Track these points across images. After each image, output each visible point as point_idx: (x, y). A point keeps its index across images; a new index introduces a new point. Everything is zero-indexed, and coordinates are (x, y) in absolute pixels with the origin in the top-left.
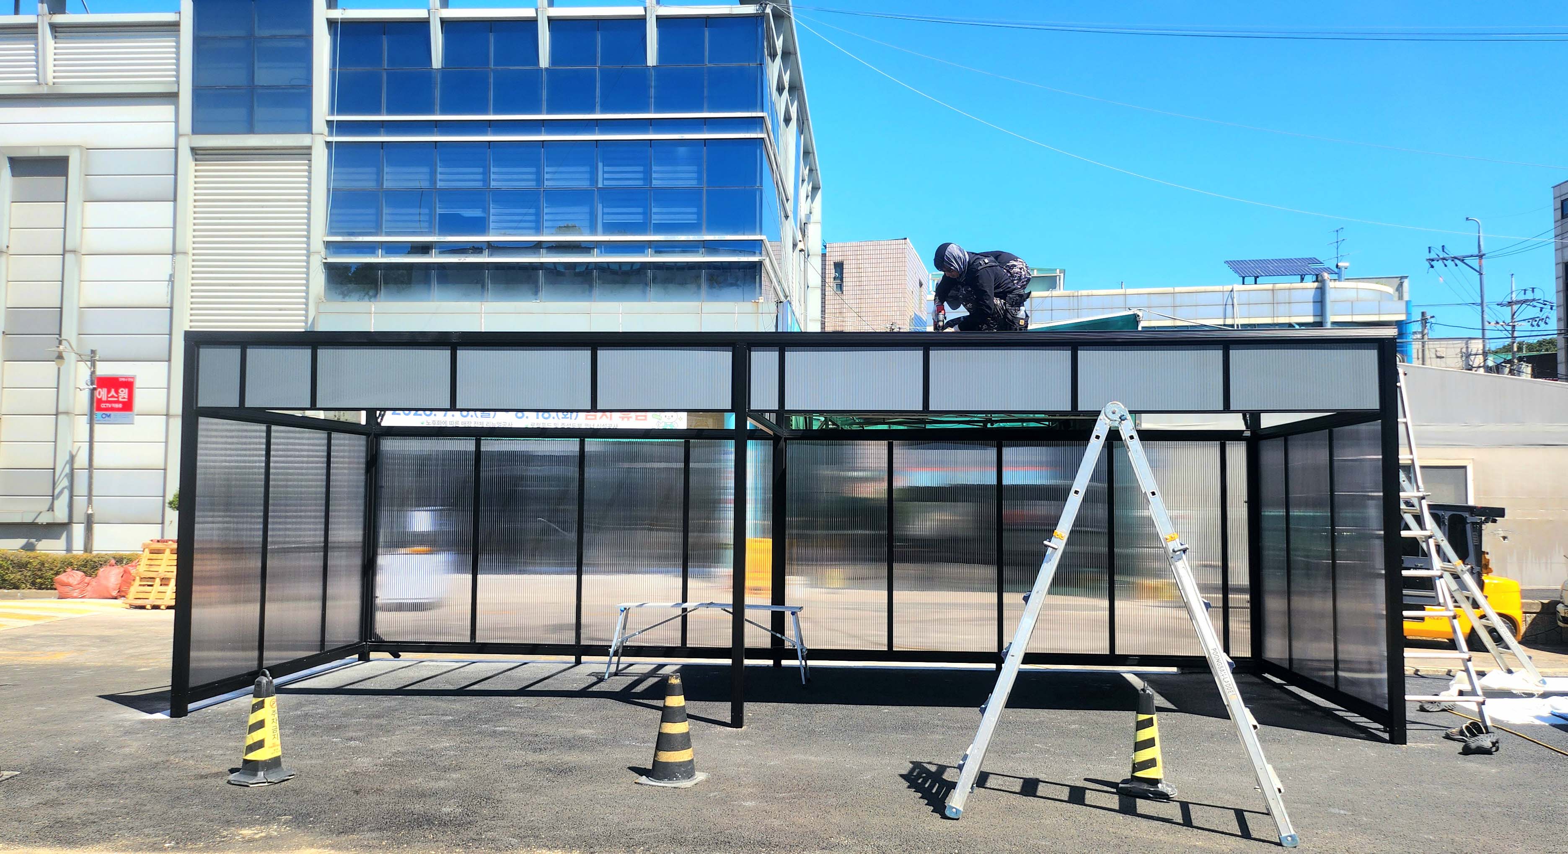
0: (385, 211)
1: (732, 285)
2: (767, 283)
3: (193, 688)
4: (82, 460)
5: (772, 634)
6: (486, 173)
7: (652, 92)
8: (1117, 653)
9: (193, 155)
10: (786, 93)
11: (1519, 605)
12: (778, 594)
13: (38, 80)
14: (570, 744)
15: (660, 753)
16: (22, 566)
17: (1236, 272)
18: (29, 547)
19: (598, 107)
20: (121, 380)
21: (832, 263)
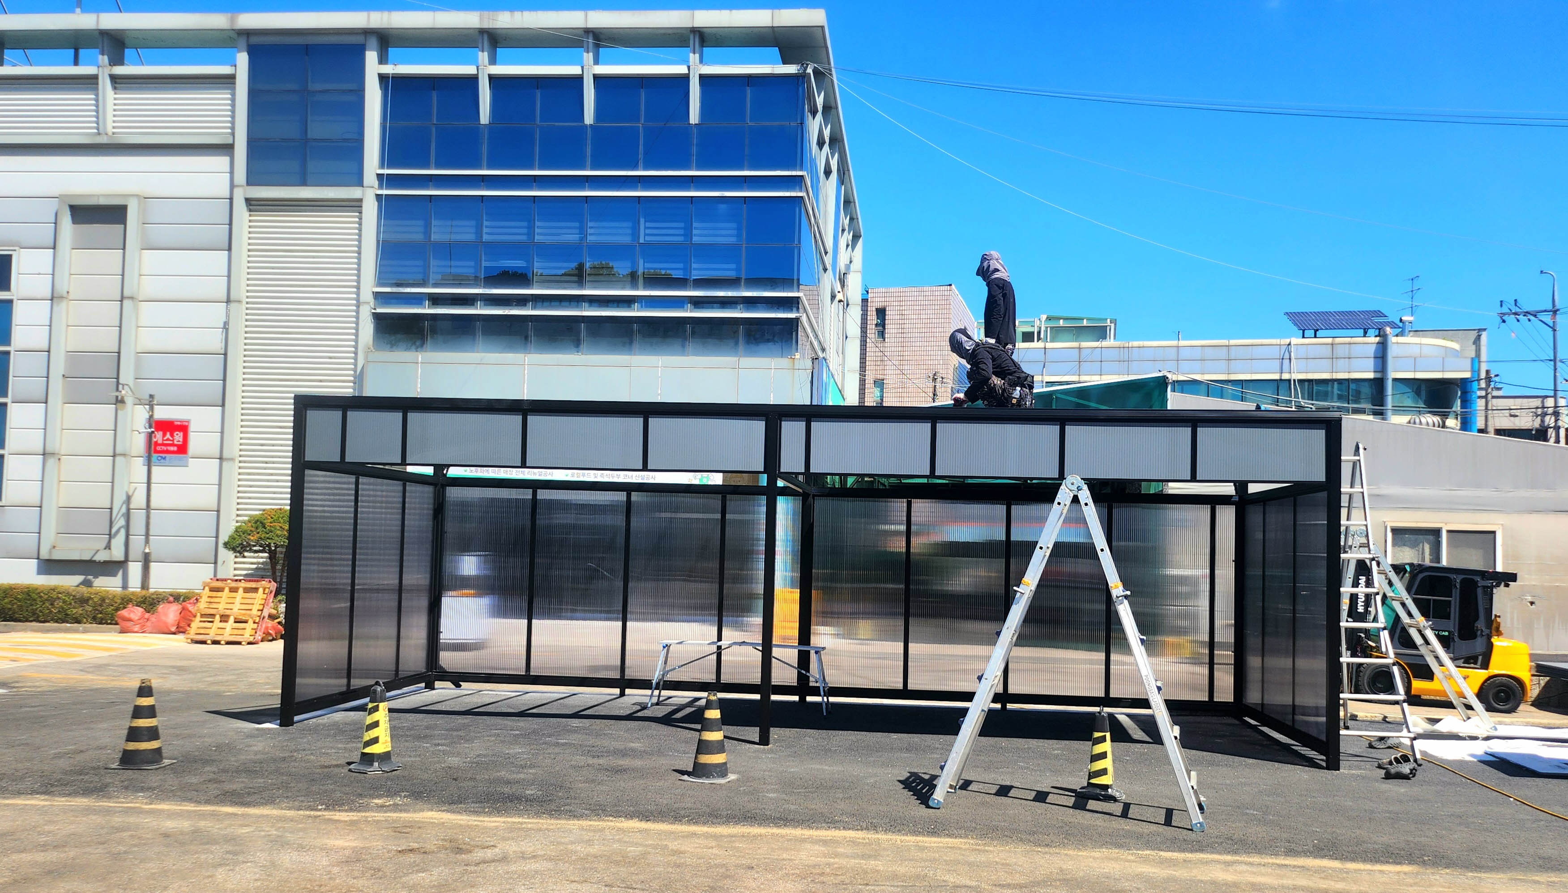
0: (433, 262)
1: (768, 341)
2: (804, 338)
3: (298, 703)
4: (139, 500)
5: (798, 672)
6: (531, 228)
7: (694, 150)
8: (1111, 696)
9: (247, 206)
10: (826, 148)
11: (1528, 668)
12: (805, 636)
13: (98, 130)
14: (624, 753)
15: (699, 756)
16: (83, 601)
17: (1295, 324)
18: (87, 583)
19: (641, 164)
20: (176, 423)
21: (874, 309)
